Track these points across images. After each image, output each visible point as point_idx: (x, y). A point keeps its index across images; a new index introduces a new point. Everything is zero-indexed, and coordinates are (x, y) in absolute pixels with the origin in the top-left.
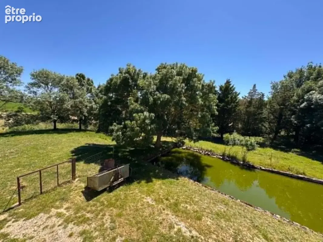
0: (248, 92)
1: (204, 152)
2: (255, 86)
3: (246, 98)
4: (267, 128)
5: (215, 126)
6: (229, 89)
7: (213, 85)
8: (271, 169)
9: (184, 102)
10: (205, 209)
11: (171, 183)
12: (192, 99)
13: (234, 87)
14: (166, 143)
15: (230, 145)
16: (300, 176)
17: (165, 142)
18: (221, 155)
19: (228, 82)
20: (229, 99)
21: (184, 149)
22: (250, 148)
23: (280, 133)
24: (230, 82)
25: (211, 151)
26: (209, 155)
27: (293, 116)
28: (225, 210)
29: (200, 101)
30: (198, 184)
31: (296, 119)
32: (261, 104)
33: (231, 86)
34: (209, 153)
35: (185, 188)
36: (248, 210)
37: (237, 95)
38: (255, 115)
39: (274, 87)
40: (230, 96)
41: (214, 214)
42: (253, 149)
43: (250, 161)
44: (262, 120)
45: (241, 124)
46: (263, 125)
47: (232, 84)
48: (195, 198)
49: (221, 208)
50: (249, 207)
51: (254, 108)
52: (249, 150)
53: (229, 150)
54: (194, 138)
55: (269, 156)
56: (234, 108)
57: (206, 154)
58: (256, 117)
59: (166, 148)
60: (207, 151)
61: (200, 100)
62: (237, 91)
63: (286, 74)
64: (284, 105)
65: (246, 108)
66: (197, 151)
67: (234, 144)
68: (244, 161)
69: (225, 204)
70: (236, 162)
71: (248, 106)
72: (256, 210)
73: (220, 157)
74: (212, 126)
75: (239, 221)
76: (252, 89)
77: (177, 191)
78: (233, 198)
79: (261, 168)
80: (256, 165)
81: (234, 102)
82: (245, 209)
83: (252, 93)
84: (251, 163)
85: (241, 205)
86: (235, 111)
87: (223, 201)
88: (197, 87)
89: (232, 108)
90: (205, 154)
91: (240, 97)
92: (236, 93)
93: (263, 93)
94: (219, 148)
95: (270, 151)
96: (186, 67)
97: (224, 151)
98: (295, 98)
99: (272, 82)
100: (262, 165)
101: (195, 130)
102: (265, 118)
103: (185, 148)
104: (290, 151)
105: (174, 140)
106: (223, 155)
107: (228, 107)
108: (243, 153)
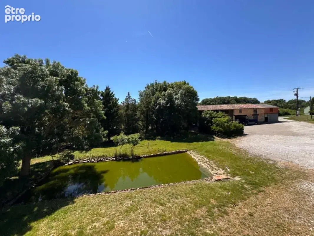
0: (125, 99)
1: (96, 160)
2: (129, 93)
3: (124, 103)
4: (141, 125)
5: (105, 130)
6: (109, 95)
7: (97, 90)
8: (150, 155)
9: (67, 108)
10: (114, 214)
11: (65, 212)
12: (76, 105)
13: (113, 94)
14: (40, 166)
15: (120, 145)
16: (164, 153)
17: (37, 165)
18: (113, 156)
19: (108, 89)
20: (111, 104)
21: (71, 164)
22: (135, 143)
23: (149, 128)
24: (110, 89)
25: (103, 156)
26: (101, 161)
27: (154, 115)
28: (131, 202)
29: (86, 107)
30: (100, 195)
31: (156, 116)
32: (134, 107)
33: (111, 92)
34: (101, 159)
35: (86, 208)
36: (146, 192)
37: (117, 100)
38: (132, 117)
39: (140, 95)
40: (111, 102)
41: (123, 213)
42: (137, 143)
43: (136, 153)
44: (137, 120)
45: (124, 125)
46: (138, 123)
47: (112, 90)
48: (101, 210)
49: (127, 204)
50: (146, 189)
51: (131, 111)
52: (134, 145)
53: (120, 150)
54: (85, 147)
55: (146, 145)
56: (117, 111)
57: (99, 160)
58: (133, 118)
59: (42, 172)
60: (99, 157)
61: (86, 105)
62: (116, 97)
63: (146, 86)
64: (148, 108)
65: (126, 111)
66: (88, 161)
67: (123, 144)
68: (132, 155)
69: (130, 198)
70: (127, 159)
71: (127, 110)
72: (150, 189)
73: (113, 159)
74: (101, 131)
75: (143, 205)
76: (127, 96)
77: (77, 216)
78: (134, 190)
79: (144, 156)
80: (141, 156)
81: (116, 107)
82: (144, 192)
83: (128, 99)
84: (138, 156)
85: (141, 191)
86: (117, 115)
87: (128, 196)
88: (80, 91)
89: (114, 112)
90: (98, 162)
91: (119, 103)
92: (116, 99)
93: (135, 99)
94: (111, 151)
95: (146, 142)
96: (63, 67)
97: (115, 153)
98: (153, 103)
99: (139, 91)
100: (144, 153)
101: (85, 139)
102: (139, 118)
103: (72, 162)
104: (156, 139)
105: (56, 157)
106: (116, 156)
107: (111, 112)
108: (131, 149)
